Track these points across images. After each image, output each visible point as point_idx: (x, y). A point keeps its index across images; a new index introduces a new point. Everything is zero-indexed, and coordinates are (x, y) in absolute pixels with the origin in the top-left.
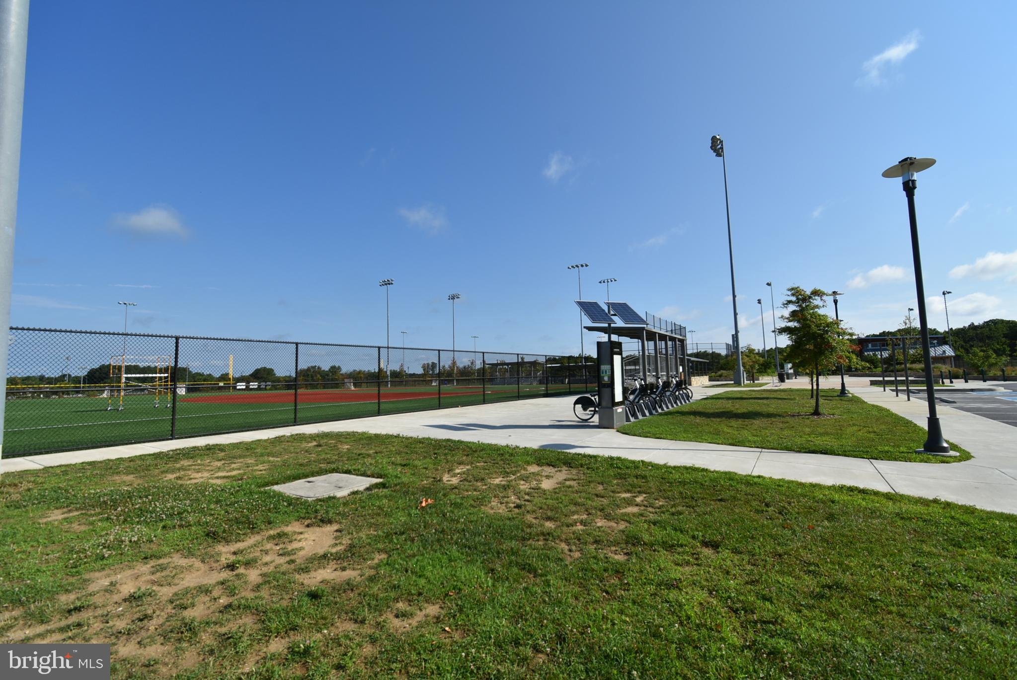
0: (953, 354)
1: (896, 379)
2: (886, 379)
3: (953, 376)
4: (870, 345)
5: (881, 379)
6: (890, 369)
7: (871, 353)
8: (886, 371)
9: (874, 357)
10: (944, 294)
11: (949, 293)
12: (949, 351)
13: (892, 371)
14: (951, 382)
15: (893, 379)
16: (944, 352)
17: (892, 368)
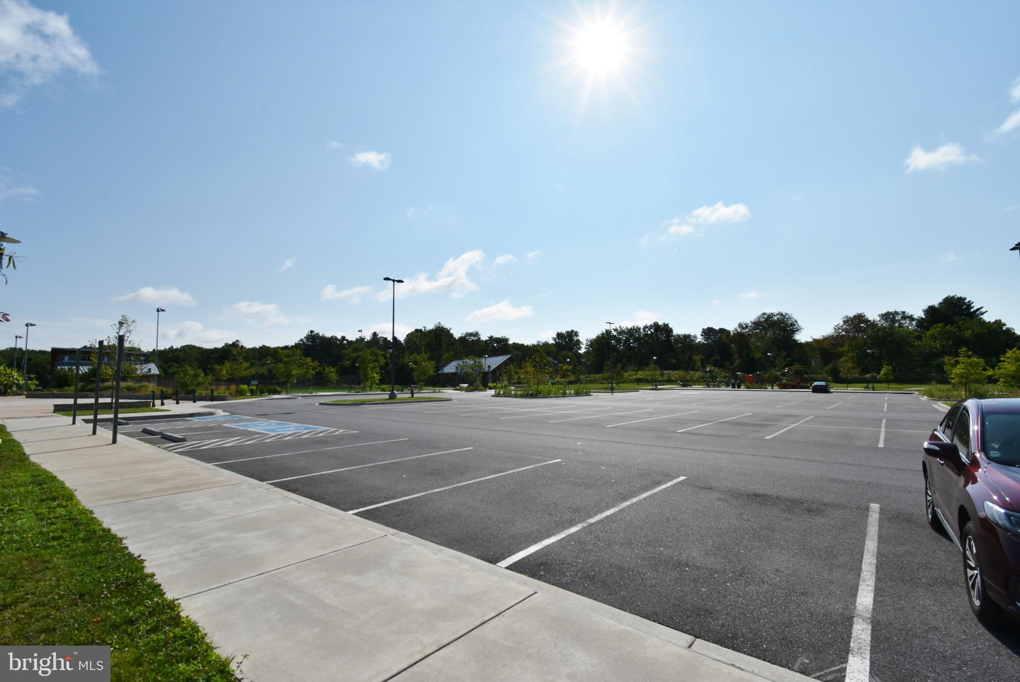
0: (158, 373)
1: (97, 401)
2: (80, 401)
3: (163, 397)
4: (67, 358)
5: (71, 401)
6: (88, 388)
7: (66, 367)
8: (82, 390)
9: (70, 373)
10: (158, 311)
11: (163, 310)
12: (154, 370)
13: (91, 390)
14: (163, 404)
15: (92, 401)
16: (150, 370)
17: (90, 387)
